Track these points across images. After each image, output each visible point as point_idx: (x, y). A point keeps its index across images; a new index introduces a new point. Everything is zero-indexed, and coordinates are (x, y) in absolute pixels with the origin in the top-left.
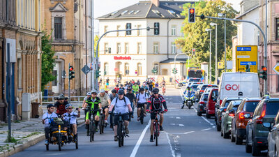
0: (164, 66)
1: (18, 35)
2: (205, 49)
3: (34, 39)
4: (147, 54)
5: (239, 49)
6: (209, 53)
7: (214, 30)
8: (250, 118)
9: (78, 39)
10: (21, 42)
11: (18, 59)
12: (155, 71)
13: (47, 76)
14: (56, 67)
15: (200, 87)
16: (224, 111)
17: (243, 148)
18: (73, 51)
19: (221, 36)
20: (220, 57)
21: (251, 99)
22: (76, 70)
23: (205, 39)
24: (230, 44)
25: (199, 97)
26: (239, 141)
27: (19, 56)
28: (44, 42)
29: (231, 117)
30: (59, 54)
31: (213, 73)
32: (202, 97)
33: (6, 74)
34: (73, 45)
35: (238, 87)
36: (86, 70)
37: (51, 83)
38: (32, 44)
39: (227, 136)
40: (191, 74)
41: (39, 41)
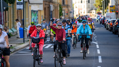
0: (91, 11)
1: (53, 4)
2: (102, 6)
3: (57, 5)
4: (87, 8)
5: (110, 6)
6: (103, 8)
7: (104, 2)
8: (114, 24)
9: (68, 4)
10: (54, 6)
11: (53, 10)
12: (89, 12)
13: (61, 14)
14: (63, 12)
15: (100, 16)
16: (107, 23)
17: (112, 32)
18: (67, 7)
19: (105, 3)
20: (105, 9)
21: (114, 20)
22: (68, 13)
23: (101, 4)
24: (108, 5)
25: (100, 19)
26: (111, 31)
27: (54, 9)
28: (60, 5)
29: (109, 24)
30: (64, 8)
31: (104, 13)
32: (101, 19)
33: (50, 14)
34: (67, 6)
35: (110, 16)
36: (71, 12)
37: (62, 16)
38: (57, 6)
39: (107, 29)
40: (98, 13)
41: (59, 5)
